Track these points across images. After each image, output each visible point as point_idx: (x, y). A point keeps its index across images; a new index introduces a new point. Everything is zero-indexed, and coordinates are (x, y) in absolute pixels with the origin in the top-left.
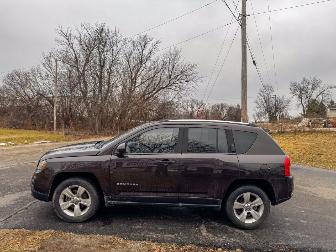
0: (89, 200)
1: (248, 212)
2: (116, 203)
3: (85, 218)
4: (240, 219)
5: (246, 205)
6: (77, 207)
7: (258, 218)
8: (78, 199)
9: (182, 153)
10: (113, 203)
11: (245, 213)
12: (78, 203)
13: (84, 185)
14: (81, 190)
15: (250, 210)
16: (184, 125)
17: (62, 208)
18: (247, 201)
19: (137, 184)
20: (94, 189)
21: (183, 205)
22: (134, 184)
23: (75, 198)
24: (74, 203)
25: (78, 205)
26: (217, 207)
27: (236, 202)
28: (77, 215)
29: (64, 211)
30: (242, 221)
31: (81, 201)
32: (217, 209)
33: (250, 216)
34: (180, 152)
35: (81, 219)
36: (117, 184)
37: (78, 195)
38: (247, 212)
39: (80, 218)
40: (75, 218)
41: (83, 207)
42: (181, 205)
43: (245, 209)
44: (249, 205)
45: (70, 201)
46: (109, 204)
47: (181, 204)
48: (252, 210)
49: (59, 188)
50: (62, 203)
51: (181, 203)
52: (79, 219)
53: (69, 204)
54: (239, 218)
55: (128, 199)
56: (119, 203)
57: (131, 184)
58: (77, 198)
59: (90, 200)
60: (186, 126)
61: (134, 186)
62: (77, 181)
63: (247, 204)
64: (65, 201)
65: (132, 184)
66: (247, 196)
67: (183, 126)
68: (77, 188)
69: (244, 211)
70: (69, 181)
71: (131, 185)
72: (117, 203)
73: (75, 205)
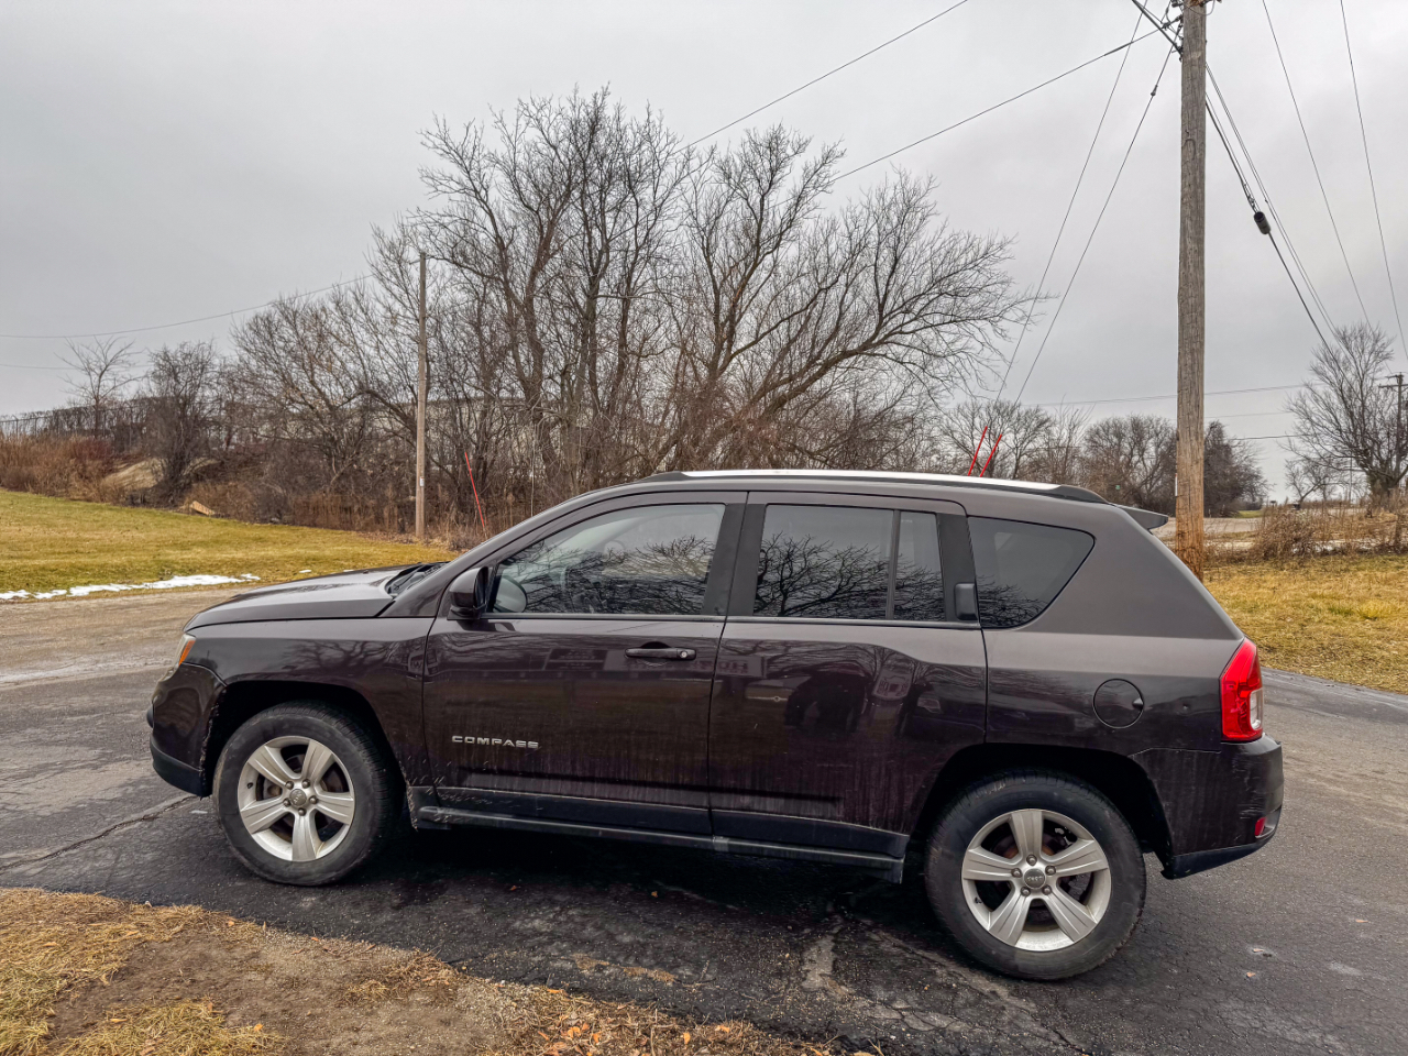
0: (349, 799)
1: (1034, 901)
2: (454, 817)
3: (331, 871)
4: (993, 928)
5: (1026, 868)
6: (303, 824)
7: (1083, 933)
8: (307, 792)
9: (730, 618)
10: (443, 815)
11: (1019, 903)
12: (308, 806)
13: (328, 735)
14: (319, 755)
15: (1043, 891)
16: (748, 491)
17: (249, 824)
18: (1031, 847)
19: (533, 745)
20: (366, 754)
21: (730, 846)
22: (521, 743)
23: (298, 785)
24: (295, 808)
25: (307, 817)
26: (884, 868)
27: (975, 851)
28: (305, 858)
29: (254, 837)
30: (1004, 937)
31: (317, 801)
32: (886, 876)
33: (1040, 918)
34: (719, 614)
35: (317, 872)
36: (454, 737)
37: (308, 774)
38: (1029, 899)
39: (313, 870)
40: (292, 867)
41: (325, 827)
42: (722, 845)
43: (1020, 883)
44: (1040, 866)
45: (278, 800)
46: (426, 819)
47: (721, 841)
48: (1056, 891)
49: (236, 742)
50: (247, 803)
51: (725, 836)
52: (309, 874)
53: (276, 808)
54: (986, 920)
55: (497, 805)
56: (464, 818)
57: (509, 742)
58: (305, 787)
59: (352, 799)
60: (755, 499)
61: (522, 750)
62: (299, 717)
63: (1032, 864)
64: (260, 797)
65: (514, 742)
66: (1027, 823)
67: (740, 498)
68: (303, 749)
69: (1017, 894)
70: (271, 717)
71: (508, 746)
72: (458, 817)
73: (297, 816)
